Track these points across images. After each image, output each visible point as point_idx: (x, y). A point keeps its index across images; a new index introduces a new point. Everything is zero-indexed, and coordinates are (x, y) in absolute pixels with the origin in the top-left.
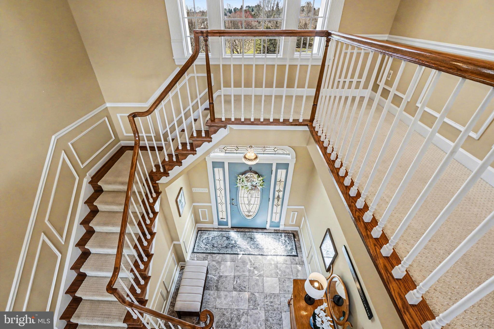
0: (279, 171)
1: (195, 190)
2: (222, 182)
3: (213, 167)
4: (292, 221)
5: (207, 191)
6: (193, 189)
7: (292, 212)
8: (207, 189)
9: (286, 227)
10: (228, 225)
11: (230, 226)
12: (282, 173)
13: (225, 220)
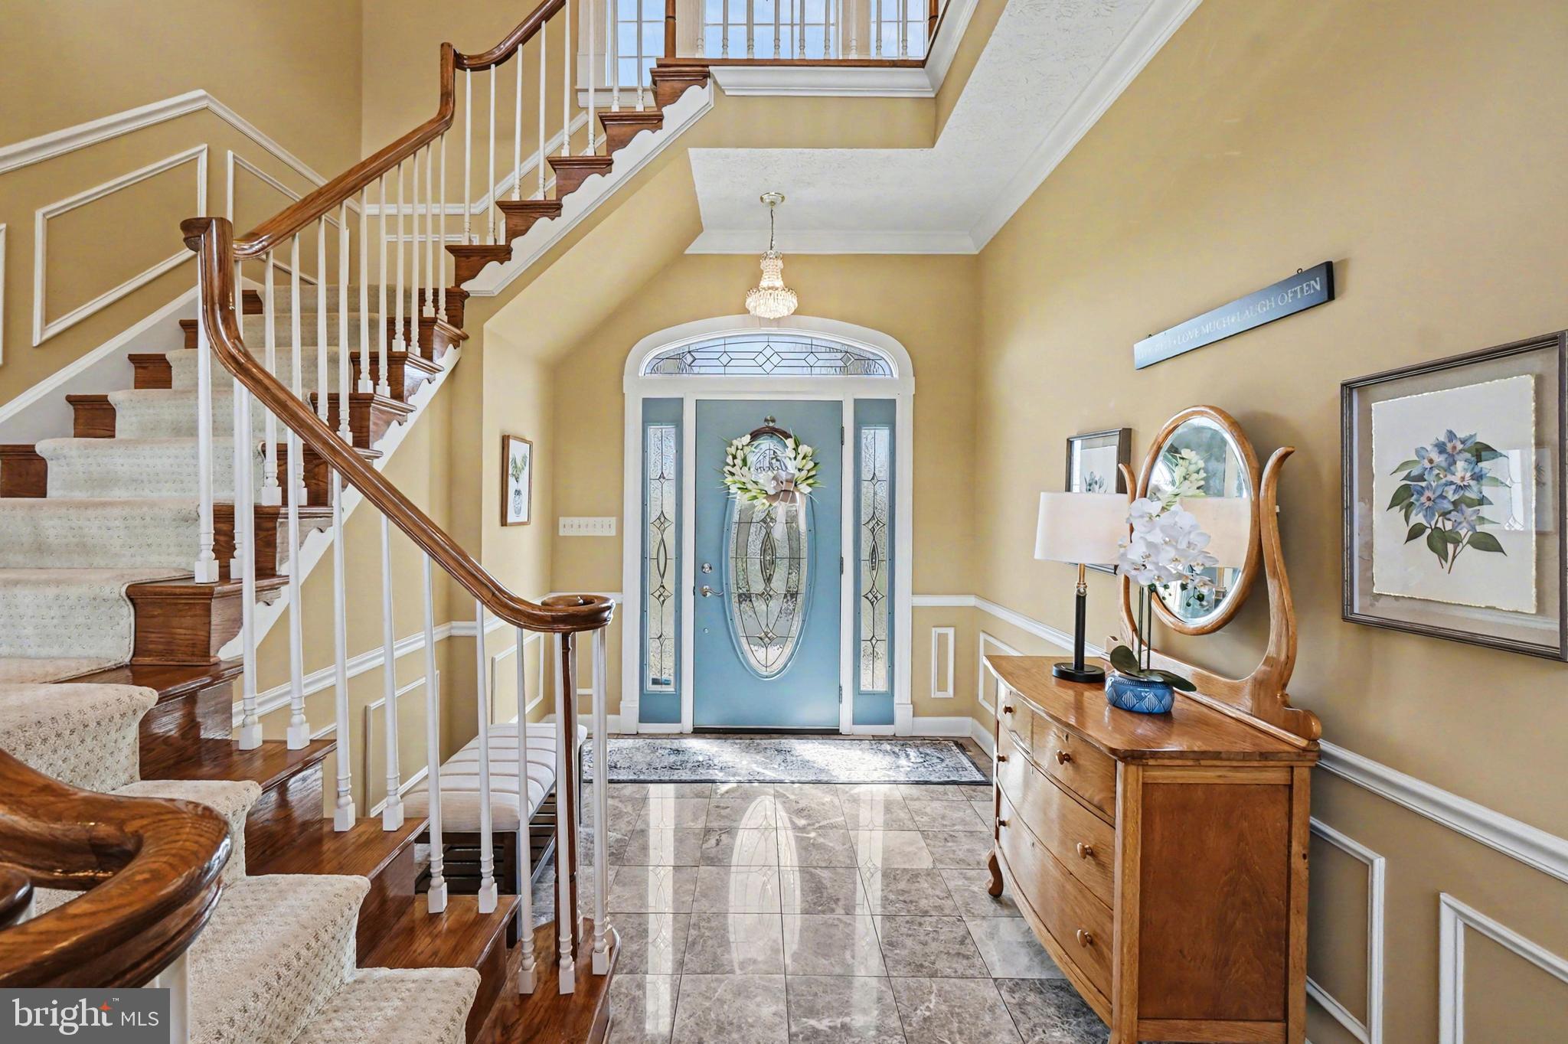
0: (867, 433)
1: (571, 527)
2: (669, 488)
3: (644, 422)
4: (942, 687)
5: (613, 532)
6: (562, 520)
7: (934, 627)
8: (613, 520)
9: (920, 720)
10: (679, 721)
11: (687, 724)
12: (877, 439)
13: (670, 689)
